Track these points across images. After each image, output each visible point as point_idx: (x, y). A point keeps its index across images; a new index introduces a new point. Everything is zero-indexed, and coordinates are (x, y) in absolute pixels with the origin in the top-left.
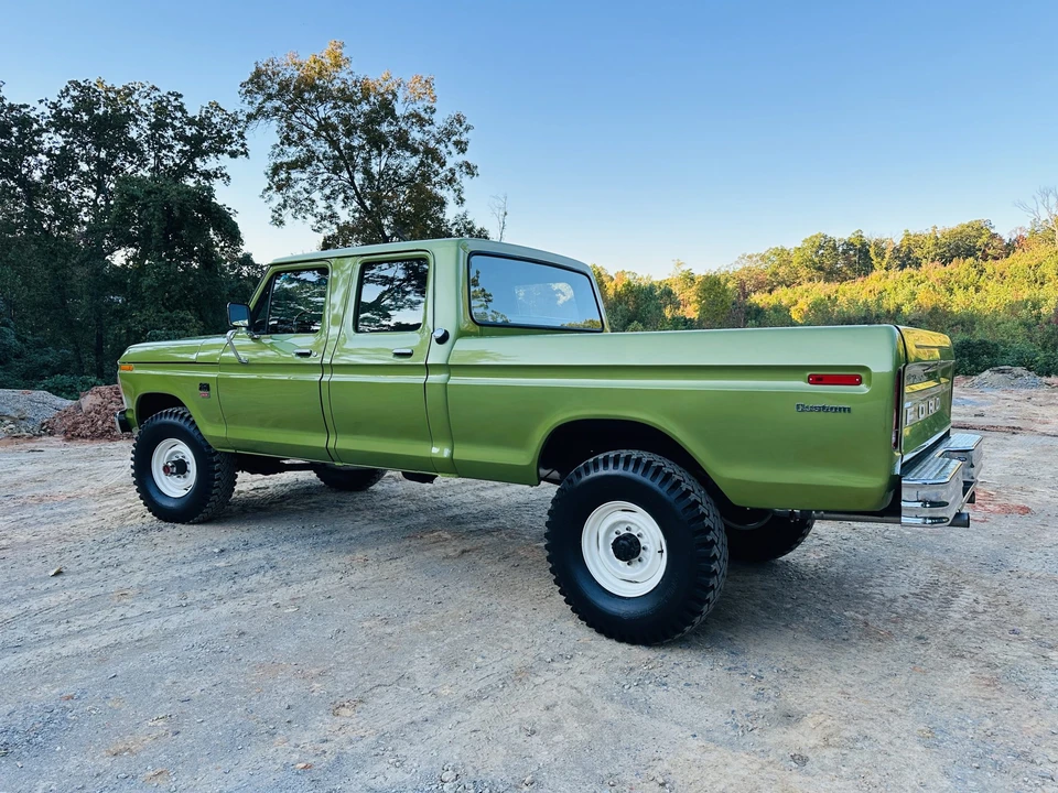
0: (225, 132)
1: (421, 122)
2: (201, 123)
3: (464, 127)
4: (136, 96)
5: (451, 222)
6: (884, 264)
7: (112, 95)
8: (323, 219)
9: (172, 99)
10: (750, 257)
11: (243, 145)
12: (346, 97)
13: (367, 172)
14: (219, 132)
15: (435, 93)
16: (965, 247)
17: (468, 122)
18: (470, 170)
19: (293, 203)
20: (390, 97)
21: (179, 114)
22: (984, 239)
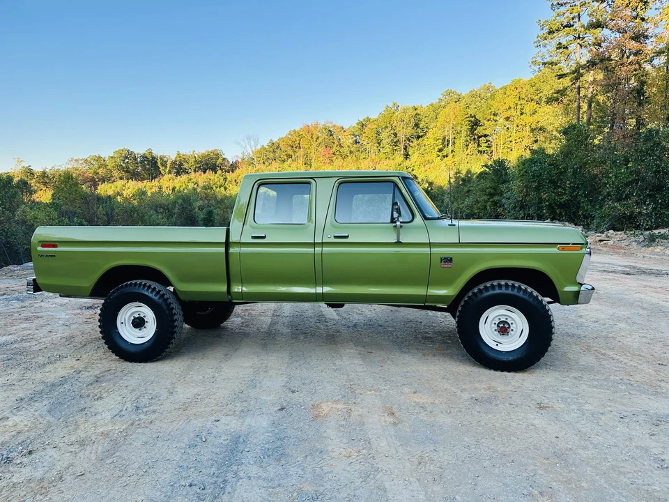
6: (167, 171)
10: (77, 161)
16: (210, 164)
22: (220, 161)
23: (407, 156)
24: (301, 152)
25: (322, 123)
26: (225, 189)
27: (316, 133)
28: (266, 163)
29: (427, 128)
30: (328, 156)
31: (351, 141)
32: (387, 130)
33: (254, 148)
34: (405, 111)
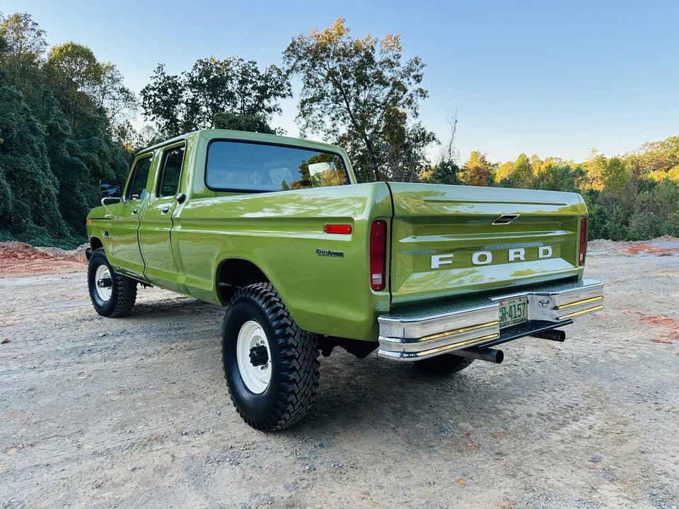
0: (279, 83)
1: (391, 64)
2: (266, 79)
3: (420, 65)
4: (231, 66)
5: (410, 130)
7: (218, 66)
8: (328, 133)
9: (251, 65)
10: (652, 144)
11: (289, 90)
12: (345, 54)
13: (357, 100)
14: (277, 82)
15: (401, 45)
17: (422, 62)
18: (423, 93)
19: (312, 124)
20: (370, 51)
21: (255, 74)
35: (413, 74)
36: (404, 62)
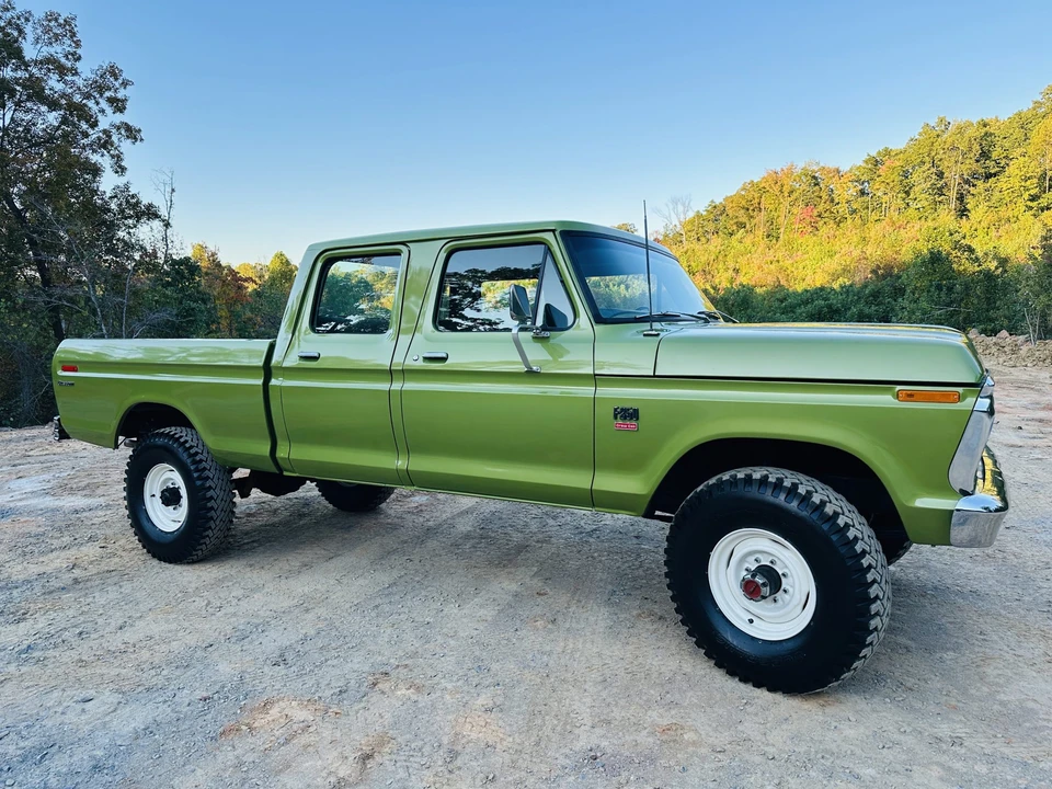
3: (120, 81)
5: (108, 195)
15: (79, 37)
17: (126, 76)
23: (963, 212)
24: (761, 217)
25: (800, 165)
26: (627, 287)
27: (788, 184)
28: (703, 239)
29: (1006, 157)
30: (808, 220)
31: (853, 192)
32: (925, 167)
33: (682, 217)
34: (961, 130)
35: (107, 94)
36: (87, 69)
